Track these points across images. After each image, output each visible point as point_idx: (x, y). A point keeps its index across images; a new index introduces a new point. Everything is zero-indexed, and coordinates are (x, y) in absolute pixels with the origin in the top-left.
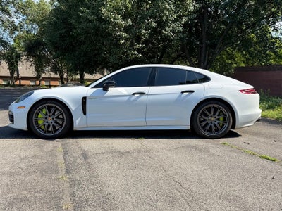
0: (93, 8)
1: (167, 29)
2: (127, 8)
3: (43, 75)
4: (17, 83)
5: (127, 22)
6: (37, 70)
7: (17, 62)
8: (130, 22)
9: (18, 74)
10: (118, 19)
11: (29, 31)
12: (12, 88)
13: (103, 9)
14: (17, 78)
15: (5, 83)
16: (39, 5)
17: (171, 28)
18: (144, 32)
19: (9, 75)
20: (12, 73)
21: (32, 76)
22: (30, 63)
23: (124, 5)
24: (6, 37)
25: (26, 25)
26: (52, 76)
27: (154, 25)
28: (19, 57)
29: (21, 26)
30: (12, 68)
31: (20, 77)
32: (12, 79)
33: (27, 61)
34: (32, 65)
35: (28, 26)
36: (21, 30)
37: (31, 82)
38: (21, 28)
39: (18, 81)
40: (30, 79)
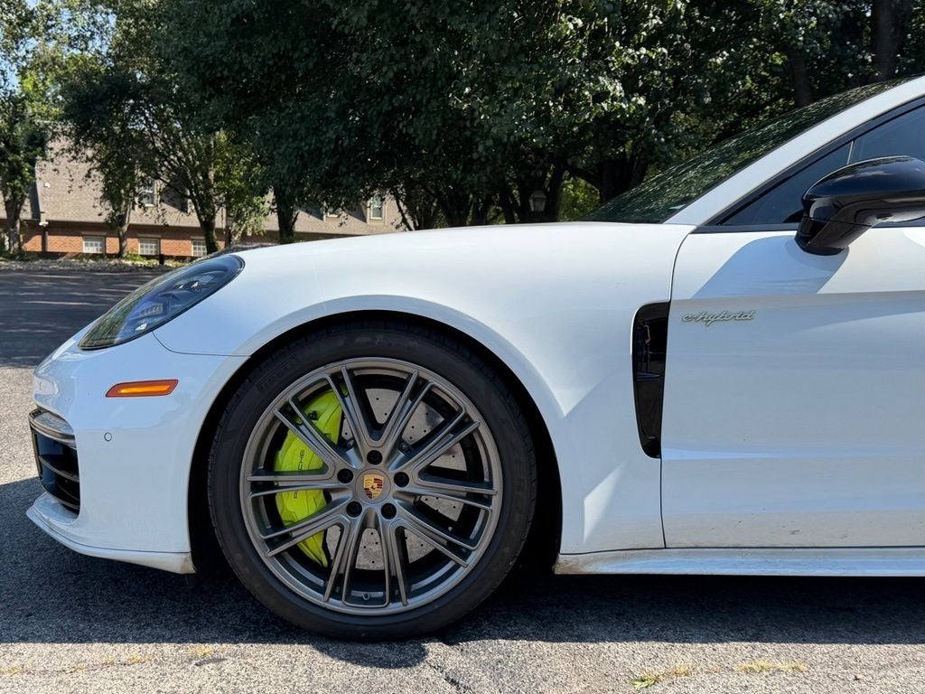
3: (136, 217)
4: (34, 244)
6: (112, 194)
7: (33, 163)
9: (37, 213)
11: (81, 37)
12: (15, 265)
14: (33, 227)
21: (92, 217)
22: (85, 167)
25: (66, 14)
26: (169, 222)
28: (38, 142)
29: (48, 16)
30: (14, 188)
31: (43, 223)
32: (12, 230)
33: (74, 158)
34: (94, 172)
35: (75, 19)
36: (49, 35)
37: (86, 245)
38: (50, 23)
39: (37, 239)
40: (83, 233)
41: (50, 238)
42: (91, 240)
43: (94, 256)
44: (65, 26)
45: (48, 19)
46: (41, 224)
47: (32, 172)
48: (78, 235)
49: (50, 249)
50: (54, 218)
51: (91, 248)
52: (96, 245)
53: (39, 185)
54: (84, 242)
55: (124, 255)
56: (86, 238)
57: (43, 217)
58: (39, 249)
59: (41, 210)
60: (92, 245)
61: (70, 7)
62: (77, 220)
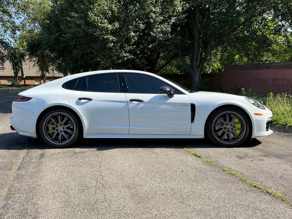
0: (82, 12)
1: (155, 30)
2: (113, 12)
3: (47, 75)
4: (22, 83)
5: (114, 25)
6: (41, 69)
7: (21, 62)
8: (117, 25)
9: (23, 74)
10: (104, 23)
11: (32, 30)
12: (17, 88)
13: (90, 14)
14: (22, 78)
15: (10, 84)
16: (40, 4)
17: (159, 29)
18: (132, 34)
19: (14, 75)
20: (16, 73)
22: (33, 63)
23: (111, 9)
24: (8, 38)
25: (28, 24)
26: (56, 76)
27: (142, 26)
28: (22, 56)
29: (23, 25)
30: (16, 69)
31: (24, 77)
32: (16, 79)
33: (30, 61)
34: (36, 64)
35: (30, 26)
36: (24, 30)
37: (36, 82)
38: (24, 27)
39: (23, 81)
40: (35, 79)
41: (26, 81)
44: (28, 27)
45: (23, 26)
47: (21, 64)
49: (26, 84)
50: (27, 76)
51: (37, 83)
52: (38, 82)
53: (23, 67)
56: (36, 80)
59: (24, 74)
60: (37, 82)
61: (29, 23)
62: (33, 76)
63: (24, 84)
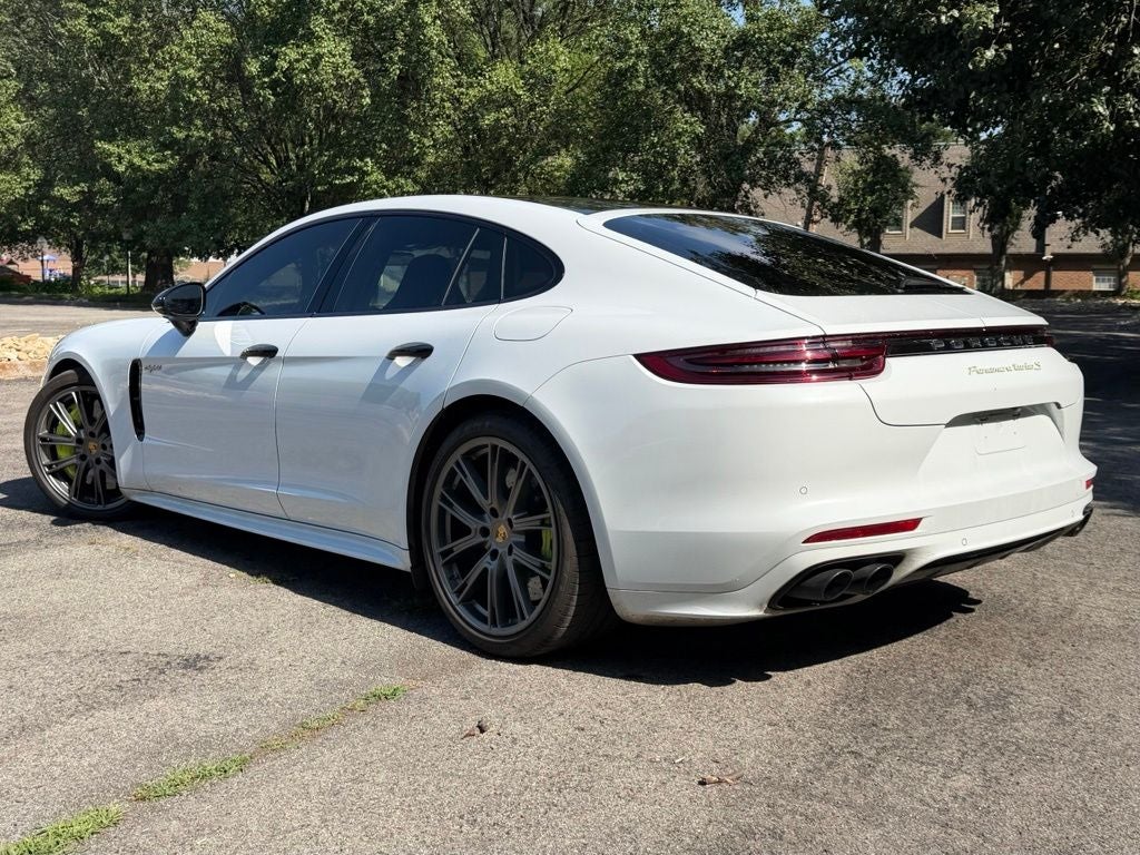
4: (1037, 281)
9: (1041, 245)
14: (1035, 262)
20: (1000, 243)
31: (1048, 257)
32: (996, 267)
37: (1097, 280)
39: (1041, 275)
40: (1095, 267)
41: (1055, 275)
42: (1103, 275)
43: (1104, 294)
46: (1044, 258)
48: (1087, 269)
49: (1054, 286)
50: (1061, 251)
51: (1102, 285)
52: (1109, 280)
54: (1094, 278)
55: (1123, 293)
56: (1097, 272)
57: (1048, 250)
58: (1041, 286)
59: (1047, 242)
60: (1103, 281)
62: (1087, 251)
63: (1042, 288)
